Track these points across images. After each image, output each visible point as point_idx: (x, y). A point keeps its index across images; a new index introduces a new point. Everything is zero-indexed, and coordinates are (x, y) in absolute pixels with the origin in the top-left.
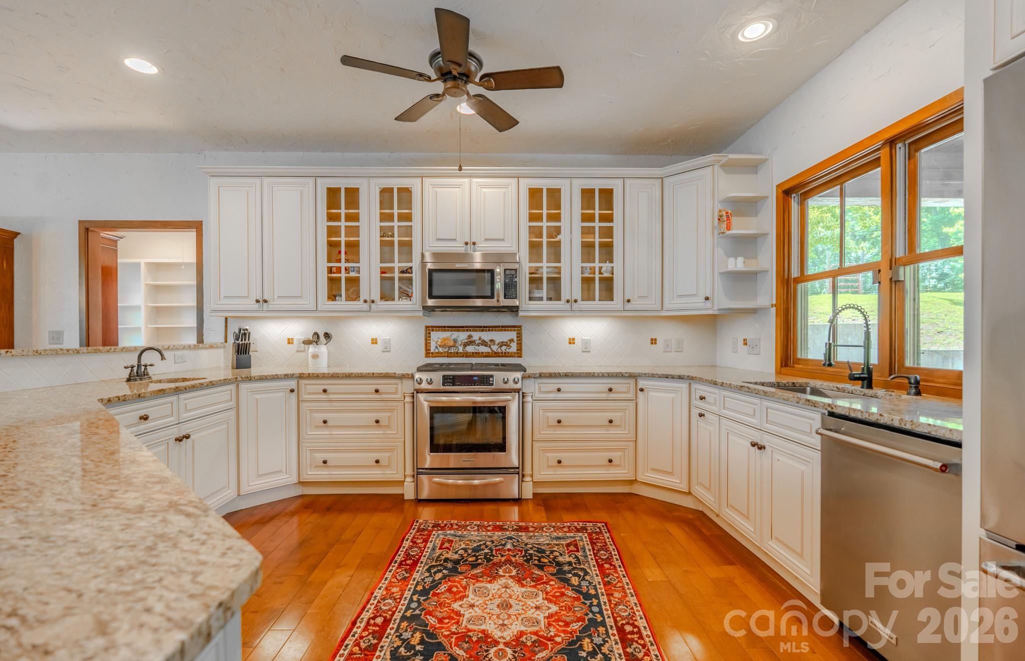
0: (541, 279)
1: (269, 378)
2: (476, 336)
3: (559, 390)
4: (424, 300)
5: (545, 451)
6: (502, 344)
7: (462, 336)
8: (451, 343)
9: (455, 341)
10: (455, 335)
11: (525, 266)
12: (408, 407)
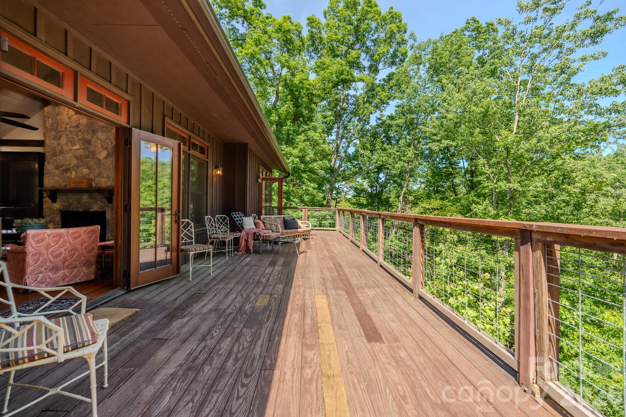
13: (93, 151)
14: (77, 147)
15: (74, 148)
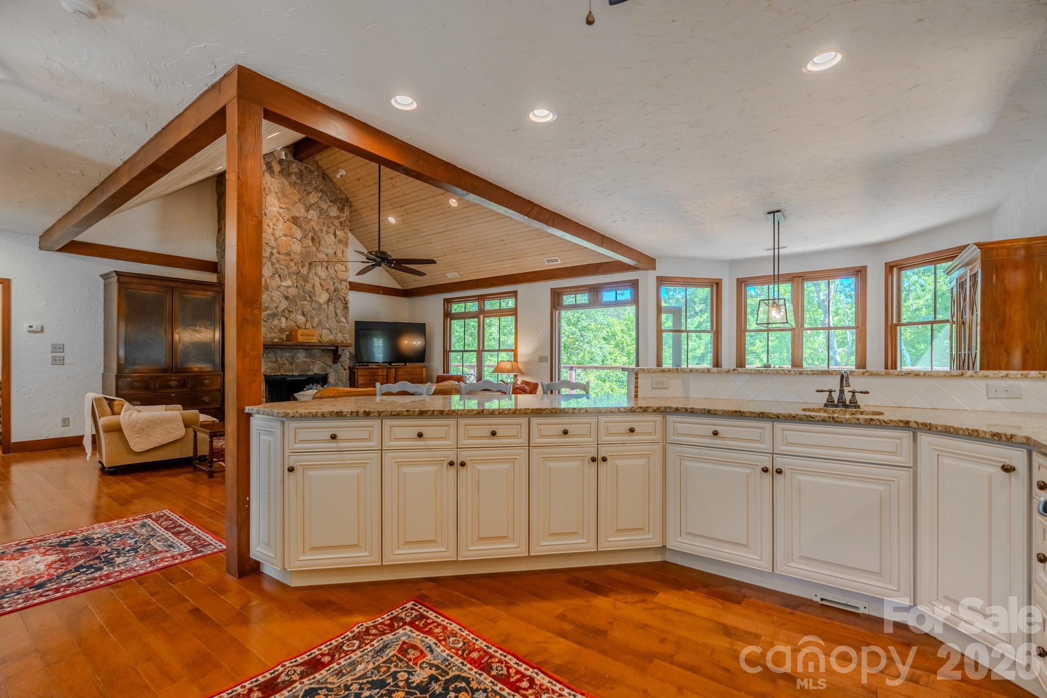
1: (961, 432)
13: (311, 292)
14: (288, 283)
15: (284, 284)
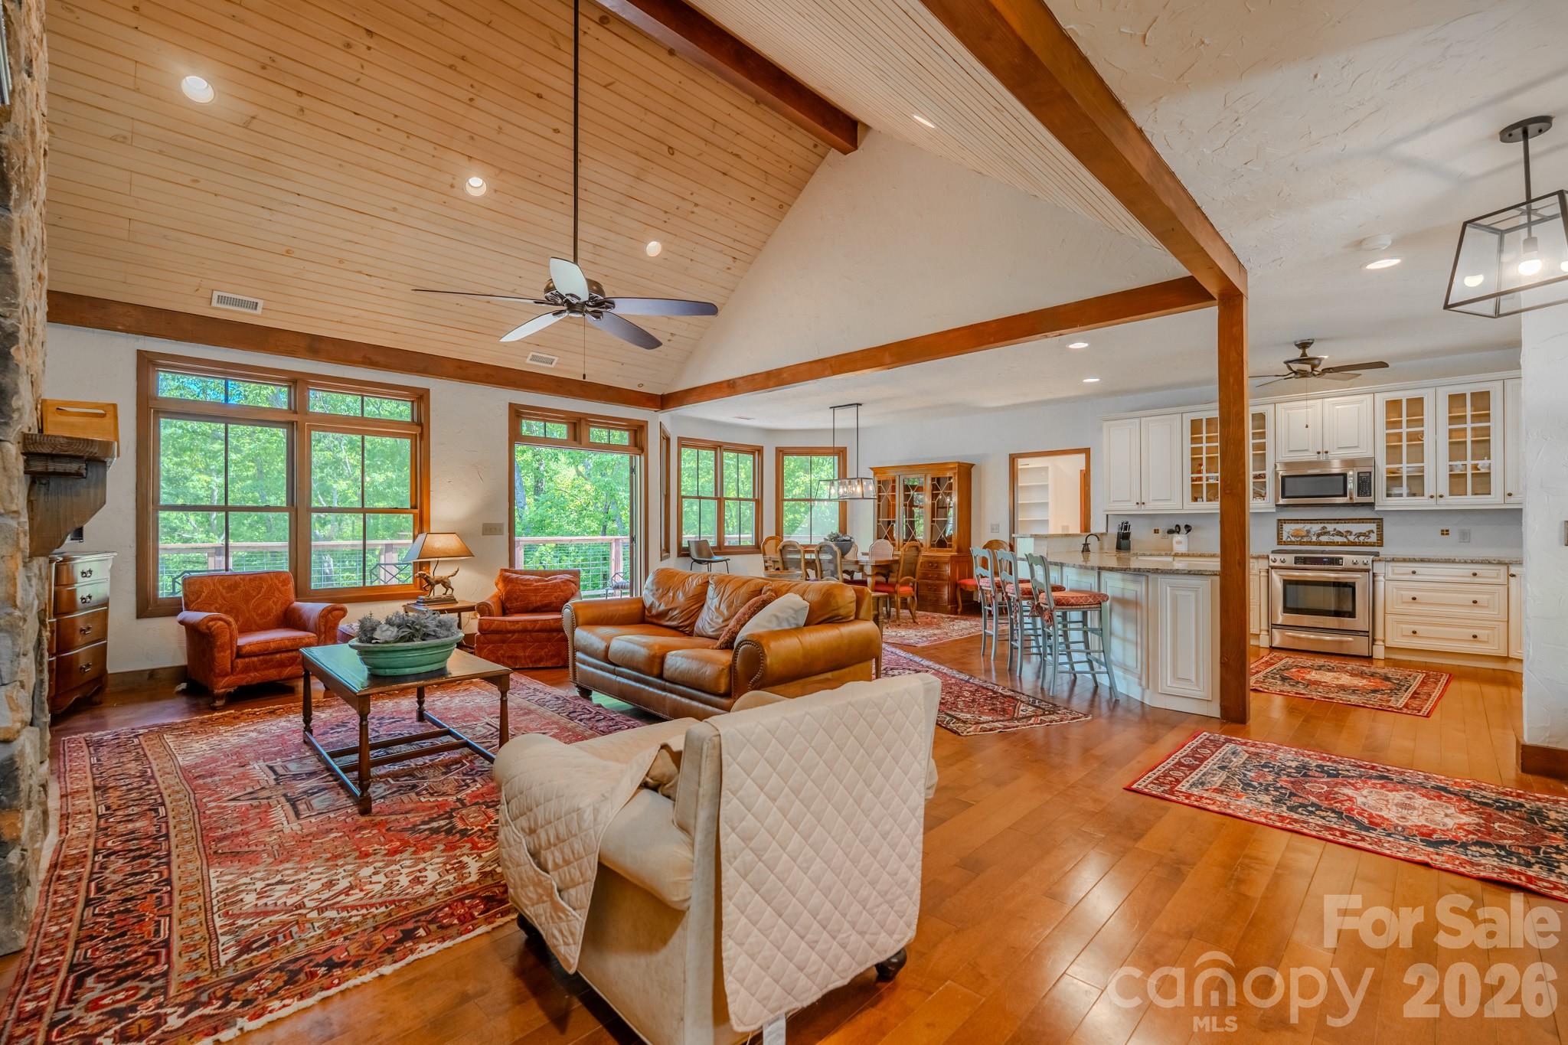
0: (1401, 478)
2: (1330, 527)
3: (1414, 572)
4: (1277, 500)
5: (1399, 622)
6: (1359, 535)
7: (1316, 528)
8: (1304, 534)
9: (1308, 532)
10: (1308, 526)
11: (1382, 468)
12: (1264, 580)
